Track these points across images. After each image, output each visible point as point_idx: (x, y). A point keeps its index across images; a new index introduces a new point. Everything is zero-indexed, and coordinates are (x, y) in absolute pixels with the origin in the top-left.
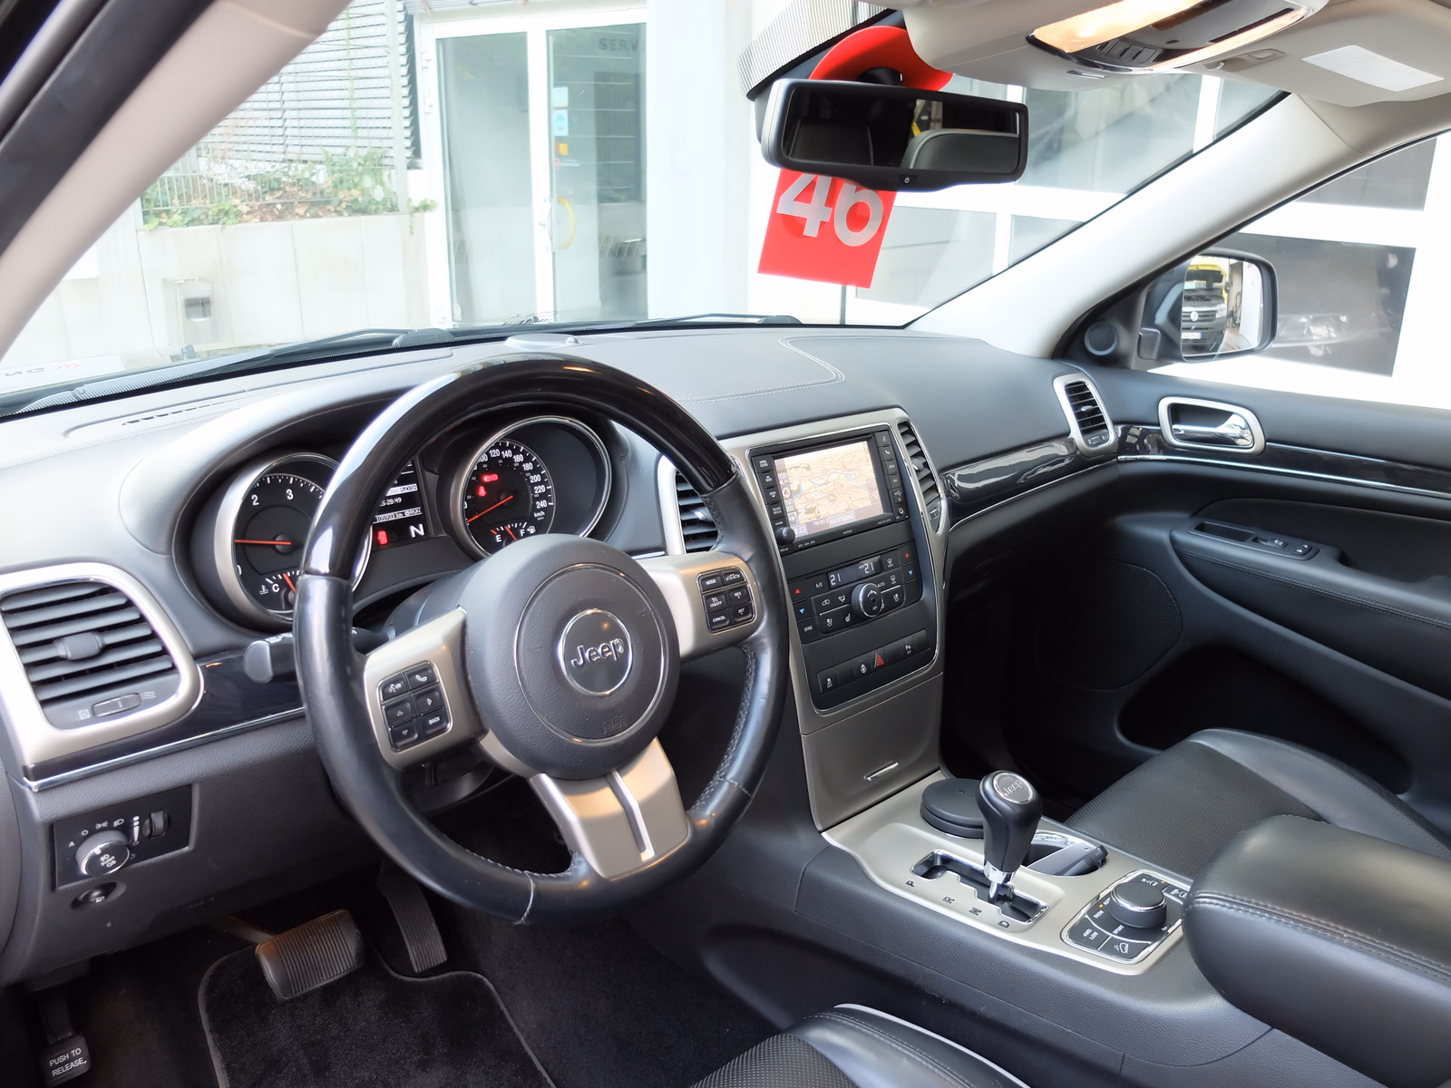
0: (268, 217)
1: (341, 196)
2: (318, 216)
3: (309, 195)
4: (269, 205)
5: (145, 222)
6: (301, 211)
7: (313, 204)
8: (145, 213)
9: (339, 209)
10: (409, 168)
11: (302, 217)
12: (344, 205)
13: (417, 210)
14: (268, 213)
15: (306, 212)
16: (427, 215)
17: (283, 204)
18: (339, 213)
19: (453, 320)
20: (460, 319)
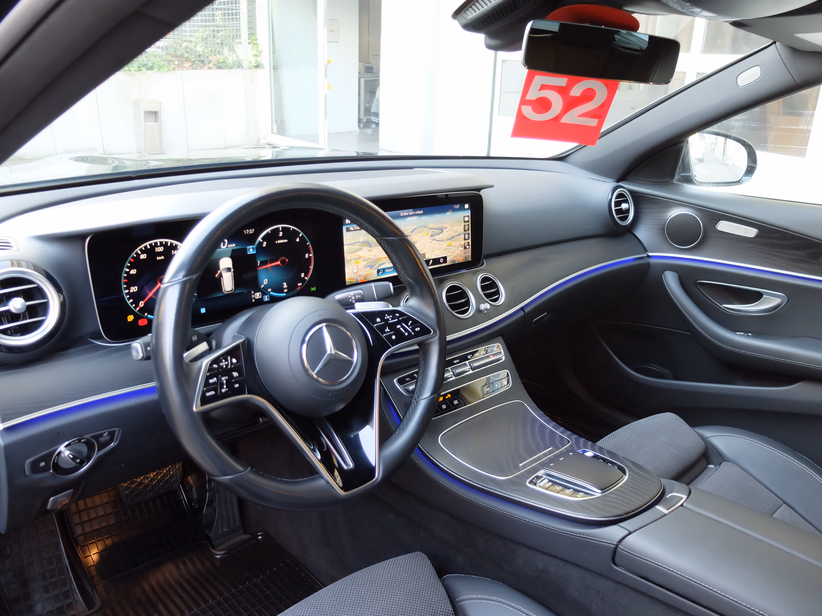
2: (197, 69)
6: (187, 65)
9: (211, 66)
11: (188, 69)
12: (212, 63)
16: (259, 70)
18: (209, 68)
19: (272, 133)
20: (276, 132)
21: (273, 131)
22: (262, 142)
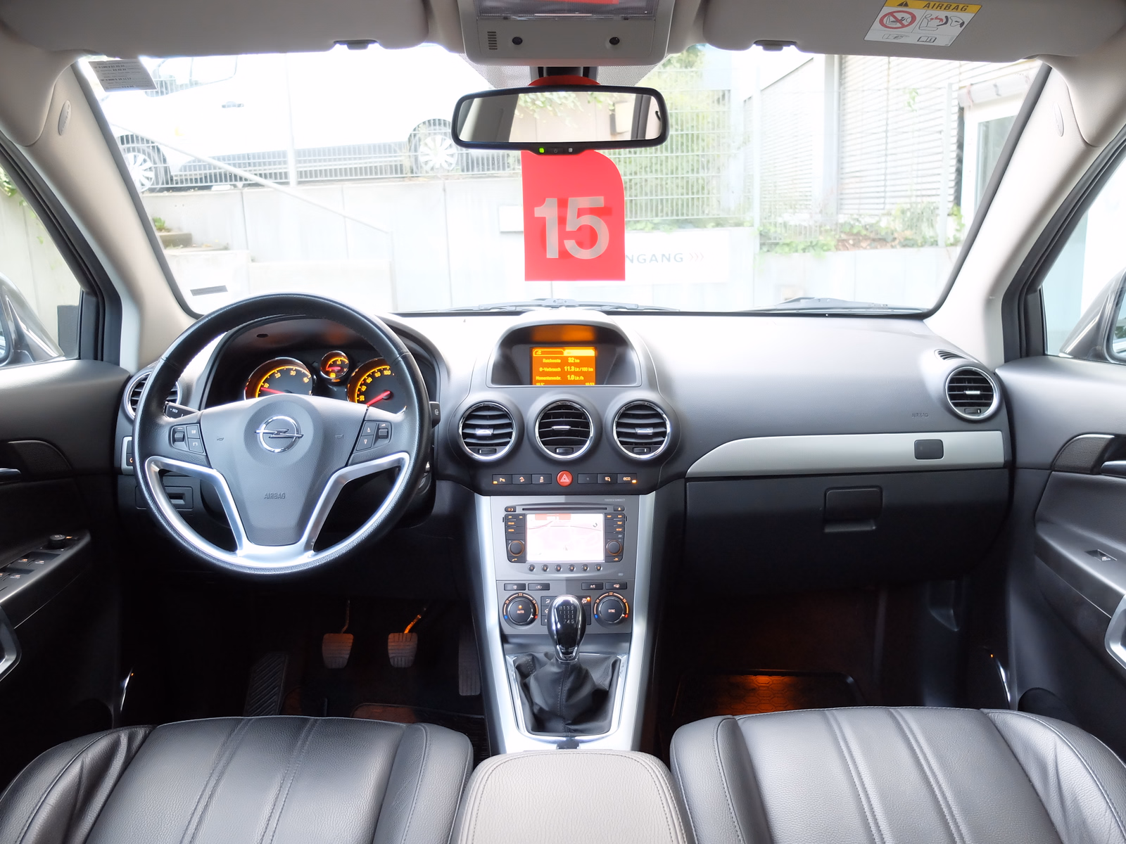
0: (840, 247)
1: (896, 235)
3: (872, 236)
4: (844, 240)
5: (761, 248)
7: (874, 240)
8: (762, 245)
10: (949, 215)
13: (952, 245)
14: (842, 244)
15: (869, 245)
17: (854, 240)
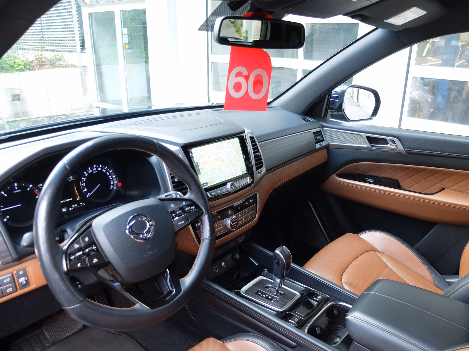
2: (52, 68)
7: (50, 65)
10: (81, 53)
15: (48, 67)
19: (98, 101)
20: (100, 100)
21: (99, 100)
22: (92, 106)
